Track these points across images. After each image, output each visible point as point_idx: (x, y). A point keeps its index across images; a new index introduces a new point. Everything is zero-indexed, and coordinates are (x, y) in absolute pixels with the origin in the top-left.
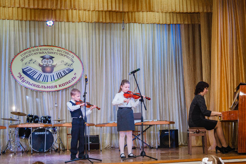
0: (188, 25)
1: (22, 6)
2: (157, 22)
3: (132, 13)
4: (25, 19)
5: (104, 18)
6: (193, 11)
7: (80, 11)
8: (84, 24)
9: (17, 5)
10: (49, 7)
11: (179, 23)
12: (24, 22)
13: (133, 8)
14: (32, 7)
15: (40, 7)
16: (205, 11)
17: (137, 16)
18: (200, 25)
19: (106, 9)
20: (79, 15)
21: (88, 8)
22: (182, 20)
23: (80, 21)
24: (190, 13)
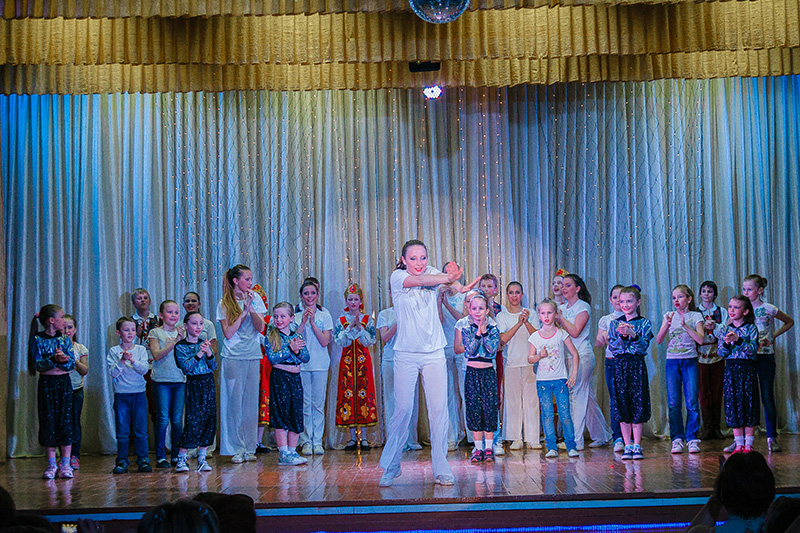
1: (351, 56)
2: (743, 72)
4: (362, 85)
9: (337, 57)
14: (375, 58)
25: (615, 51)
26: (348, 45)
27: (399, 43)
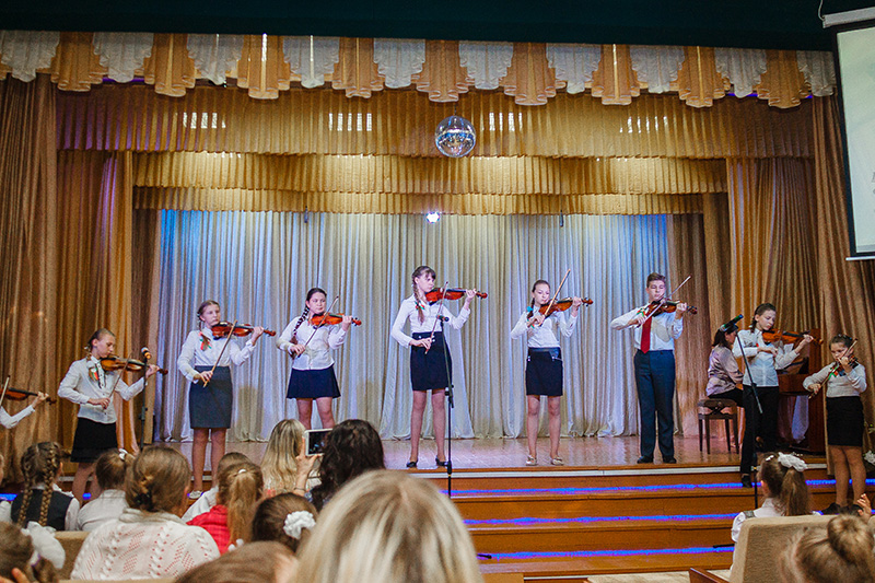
0: (680, 215)
1: (387, 190)
2: (623, 211)
3: (577, 196)
4: (391, 211)
5: (527, 206)
6: (689, 191)
7: (485, 196)
8: (491, 216)
9: (379, 189)
10: (433, 192)
11: (663, 212)
12: (390, 216)
13: (580, 187)
14: (403, 190)
15: (417, 190)
16: (712, 190)
17: (585, 203)
18: (701, 217)
19: (530, 191)
20: (483, 203)
21: (499, 191)
22: (669, 207)
23: (485, 213)
24: (684, 195)
25: (551, 192)
26: (385, 182)
27: (418, 183)
